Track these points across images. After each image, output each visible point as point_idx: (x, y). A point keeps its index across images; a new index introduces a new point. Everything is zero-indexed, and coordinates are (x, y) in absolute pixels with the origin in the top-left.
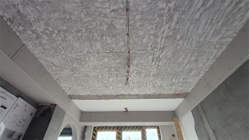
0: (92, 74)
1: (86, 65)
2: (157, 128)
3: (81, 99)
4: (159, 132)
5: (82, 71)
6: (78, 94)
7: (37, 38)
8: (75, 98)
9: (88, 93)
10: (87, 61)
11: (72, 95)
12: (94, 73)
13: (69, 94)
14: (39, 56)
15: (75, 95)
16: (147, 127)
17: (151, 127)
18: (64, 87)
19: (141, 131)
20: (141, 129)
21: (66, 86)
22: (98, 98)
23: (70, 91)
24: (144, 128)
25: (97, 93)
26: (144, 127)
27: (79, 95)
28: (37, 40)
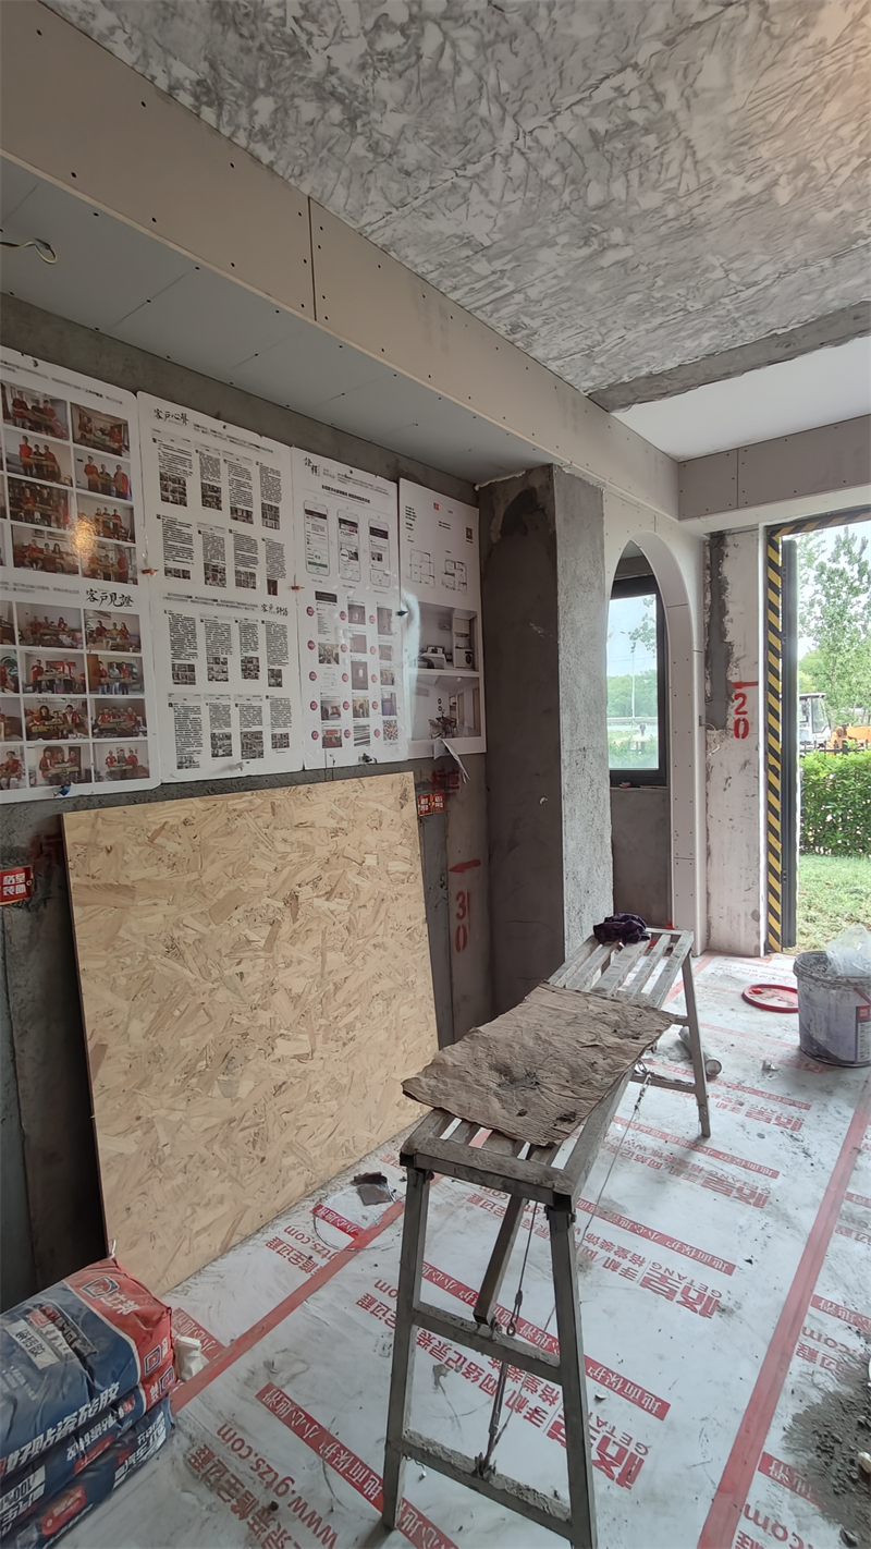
0: (717, 203)
1: (675, 152)
3: (664, 395)
5: (646, 213)
6: (644, 372)
7: (352, 121)
8: (631, 398)
9: (706, 341)
10: (673, 115)
11: (611, 387)
12: (738, 181)
13: (591, 384)
14: (388, 231)
15: (626, 379)
18: (555, 359)
21: (565, 345)
22: (781, 351)
23: (594, 371)
25: (772, 320)
27: (650, 376)
28: (354, 135)
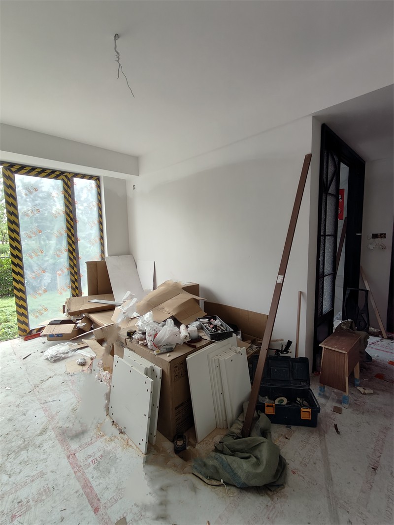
2: (96, 180)
4: (99, 187)
16: (76, 175)
17: (83, 176)
19: (63, 180)
20: (62, 177)
24: (69, 176)
26: (70, 173)
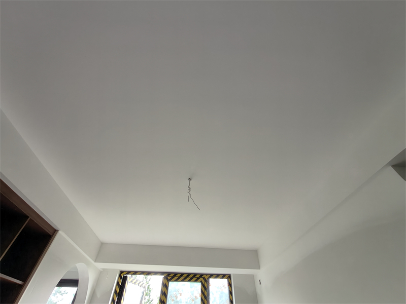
2: (227, 278)
4: (230, 285)
16: (211, 276)
17: (217, 276)
19: (201, 282)
20: (201, 279)
24: (206, 277)
26: (207, 274)
